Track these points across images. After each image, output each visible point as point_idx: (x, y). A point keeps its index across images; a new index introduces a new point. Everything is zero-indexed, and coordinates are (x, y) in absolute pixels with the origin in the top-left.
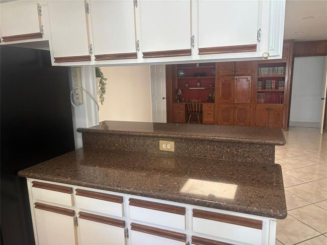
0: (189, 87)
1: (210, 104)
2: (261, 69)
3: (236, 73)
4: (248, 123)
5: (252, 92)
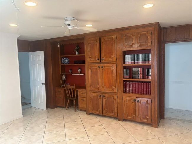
0: (72, 73)
1: (83, 90)
2: (128, 56)
3: (102, 61)
4: (116, 114)
5: (118, 81)
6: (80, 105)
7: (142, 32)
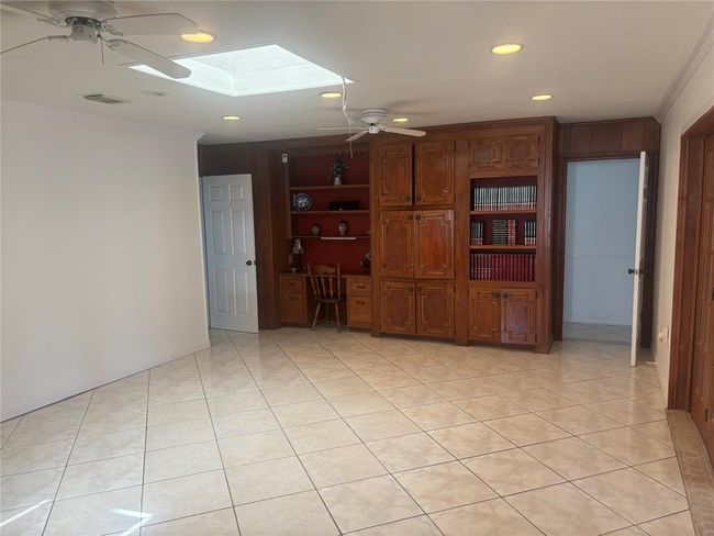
0: (319, 234)
2: (481, 192)
3: (417, 203)
4: (451, 330)
5: (458, 251)
6: (352, 317)
7: (518, 136)
